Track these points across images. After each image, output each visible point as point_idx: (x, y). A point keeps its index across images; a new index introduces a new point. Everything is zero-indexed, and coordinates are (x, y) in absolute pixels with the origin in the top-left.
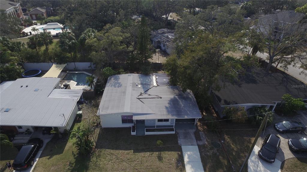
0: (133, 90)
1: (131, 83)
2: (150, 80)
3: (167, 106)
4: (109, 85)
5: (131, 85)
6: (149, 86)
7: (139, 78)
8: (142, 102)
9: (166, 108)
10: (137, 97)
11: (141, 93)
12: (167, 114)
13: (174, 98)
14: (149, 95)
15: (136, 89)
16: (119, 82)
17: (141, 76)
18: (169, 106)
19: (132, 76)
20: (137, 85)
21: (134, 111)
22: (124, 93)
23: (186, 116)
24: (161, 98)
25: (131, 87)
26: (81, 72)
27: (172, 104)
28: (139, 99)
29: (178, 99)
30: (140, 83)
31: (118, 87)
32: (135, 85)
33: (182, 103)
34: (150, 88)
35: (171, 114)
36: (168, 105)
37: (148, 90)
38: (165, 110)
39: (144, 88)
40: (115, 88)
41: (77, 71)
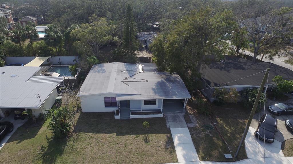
0: (118, 75)
1: (115, 70)
2: (136, 68)
4: (93, 72)
5: (116, 71)
6: (135, 72)
7: (125, 66)
8: (127, 85)
9: (153, 89)
10: (122, 81)
11: (126, 77)
12: (154, 94)
13: (161, 81)
14: (135, 79)
15: (121, 74)
16: (103, 69)
17: (127, 64)
18: (156, 88)
19: (117, 64)
20: (122, 71)
21: (118, 92)
22: (108, 77)
23: (175, 96)
24: (147, 81)
25: (116, 72)
26: (65, 66)
27: (159, 86)
28: (124, 82)
29: (165, 82)
30: (125, 69)
31: (102, 73)
32: (120, 71)
33: (169, 86)
34: (136, 74)
35: (159, 95)
36: (154, 87)
37: (134, 75)
38: (152, 91)
39: (129, 73)
40: (99, 74)
41: (61, 65)
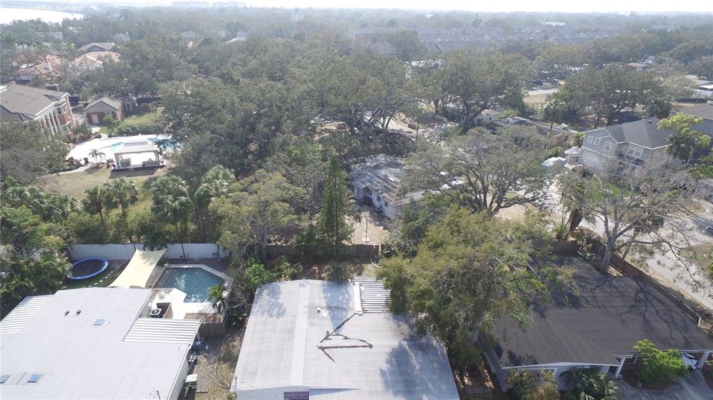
0: (311, 324)
1: (305, 307)
2: (347, 296)
3: (384, 369)
4: (258, 311)
5: (306, 310)
6: (344, 313)
7: (324, 292)
8: (330, 357)
9: (383, 373)
10: (320, 345)
11: (328, 332)
12: (384, 389)
13: (401, 346)
14: (346, 338)
15: (316, 322)
16: (279, 301)
17: (327, 285)
18: (389, 370)
19: (308, 286)
20: (319, 311)
21: (312, 384)
22: (291, 331)
23: (426, 395)
24: (371, 346)
25: (306, 316)
26: (195, 266)
27: (395, 363)
28: (323, 349)
29: (408, 348)
30: (324, 303)
31: (279, 315)
32: (314, 311)
33: (416, 361)
34: (348, 319)
35: (393, 391)
36: (385, 367)
37: (343, 324)
38: (379, 378)
39: (333, 318)
40: (272, 319)
